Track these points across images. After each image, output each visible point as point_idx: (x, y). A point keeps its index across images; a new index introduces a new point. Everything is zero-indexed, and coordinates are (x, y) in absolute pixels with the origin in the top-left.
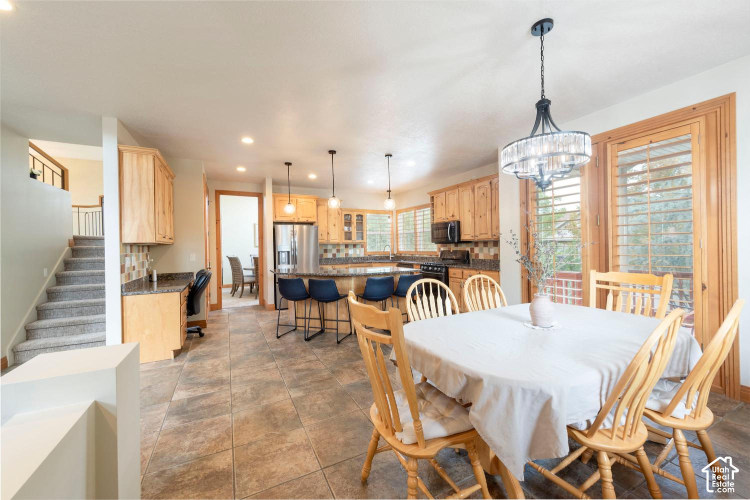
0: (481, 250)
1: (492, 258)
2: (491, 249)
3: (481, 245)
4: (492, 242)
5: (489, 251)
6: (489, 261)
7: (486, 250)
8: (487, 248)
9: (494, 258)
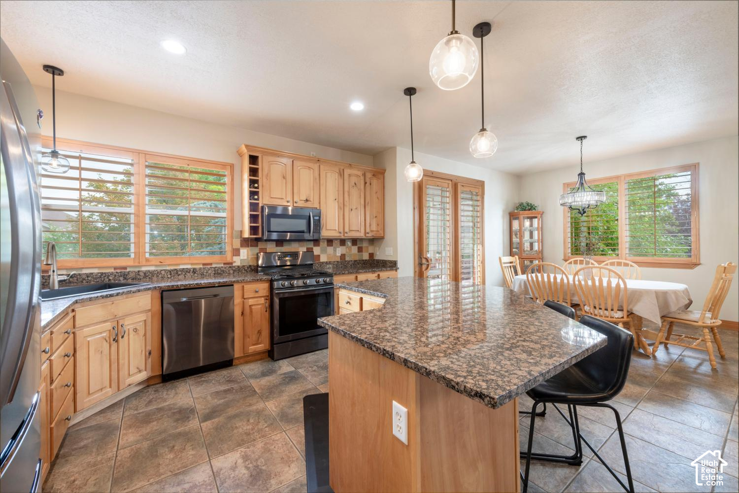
0: (324, 251)
1: (339, 260)
2: (337, 249)
3: (323, 244)
4: (339, 240)
5: (335, 251)
6: (336, 263)
7: (330, 250)
8: (332, 248)
9: (341, 259)
